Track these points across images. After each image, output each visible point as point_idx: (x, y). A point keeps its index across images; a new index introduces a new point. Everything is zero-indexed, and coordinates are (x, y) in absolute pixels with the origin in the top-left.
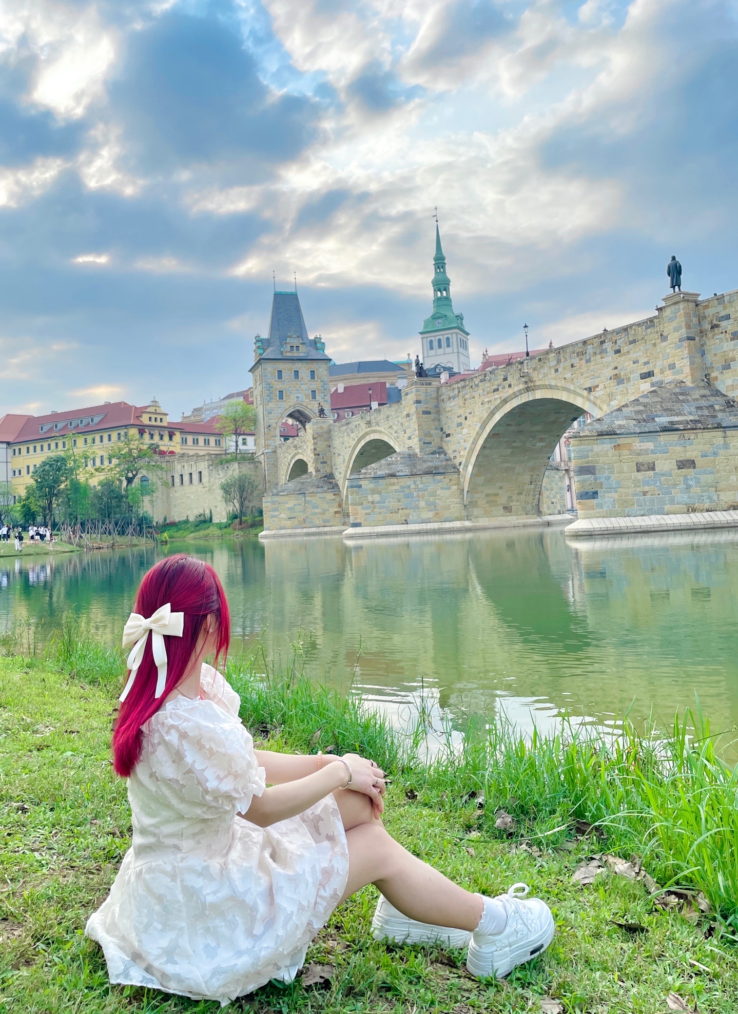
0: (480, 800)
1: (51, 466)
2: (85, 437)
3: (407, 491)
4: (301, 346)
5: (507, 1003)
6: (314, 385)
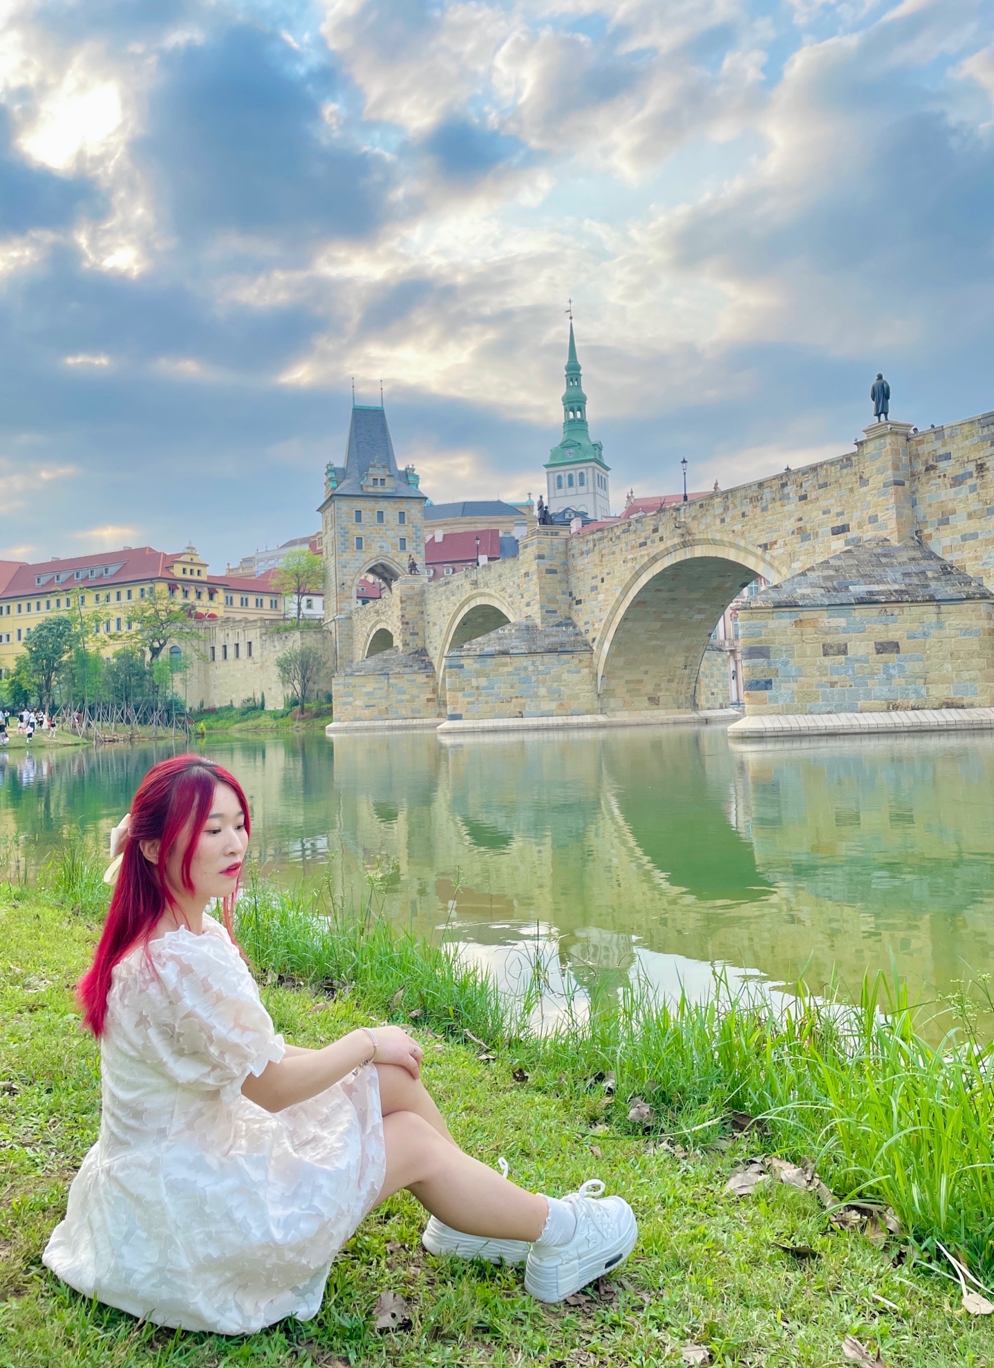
0: (609, 1083)
1: (50, 630)
2: (97, 593)
3: (523, 674)
4: (387, 479)
5: (638, 1349)
6: (403, 532)
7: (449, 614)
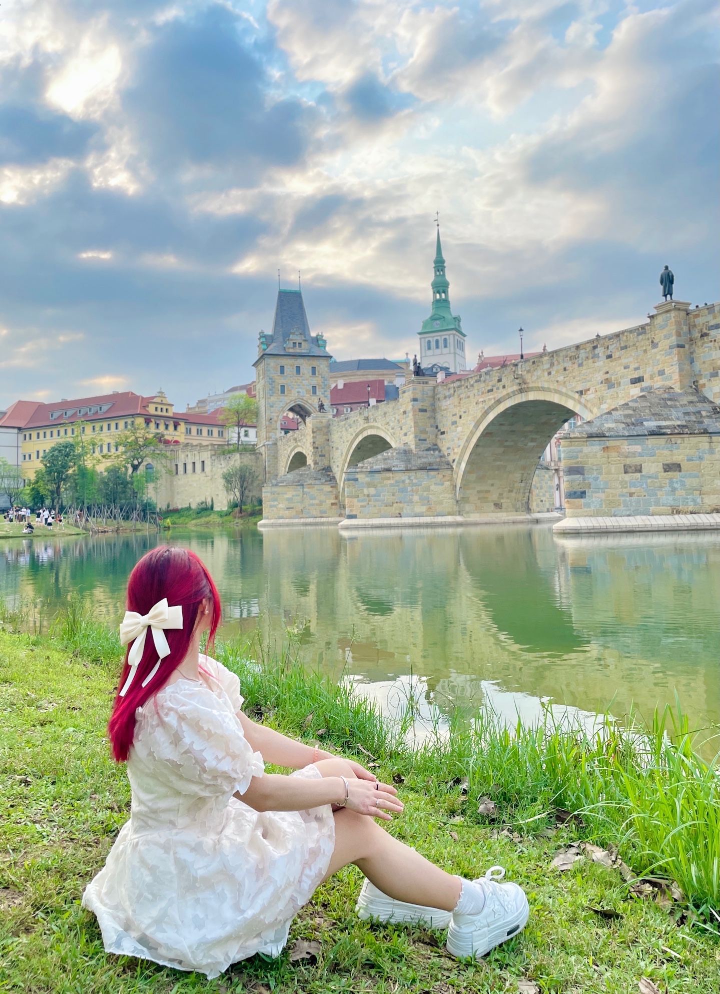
0: (465, 786)
1: (60, 451)
2: (94, 424)
3: (401, 485)
4: (303, 343)
5: (485, 983)
6: (315, 381)
7: (347, 441)
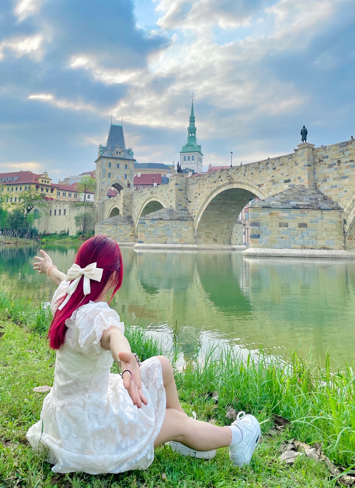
2: (8, 187)
3: (167, 228)
4: (122, 152)
6: (126, 172)
7: (141, 203)
